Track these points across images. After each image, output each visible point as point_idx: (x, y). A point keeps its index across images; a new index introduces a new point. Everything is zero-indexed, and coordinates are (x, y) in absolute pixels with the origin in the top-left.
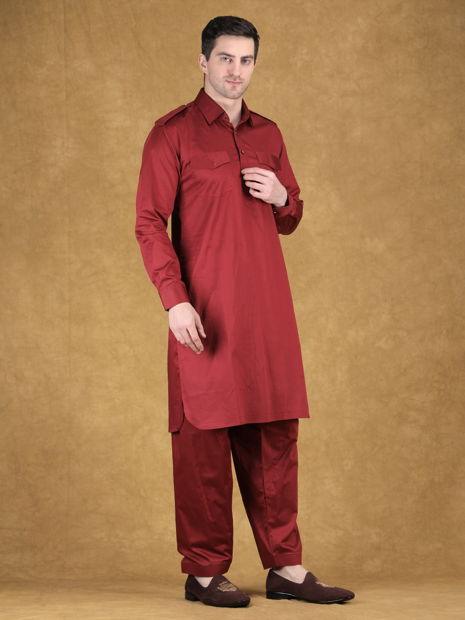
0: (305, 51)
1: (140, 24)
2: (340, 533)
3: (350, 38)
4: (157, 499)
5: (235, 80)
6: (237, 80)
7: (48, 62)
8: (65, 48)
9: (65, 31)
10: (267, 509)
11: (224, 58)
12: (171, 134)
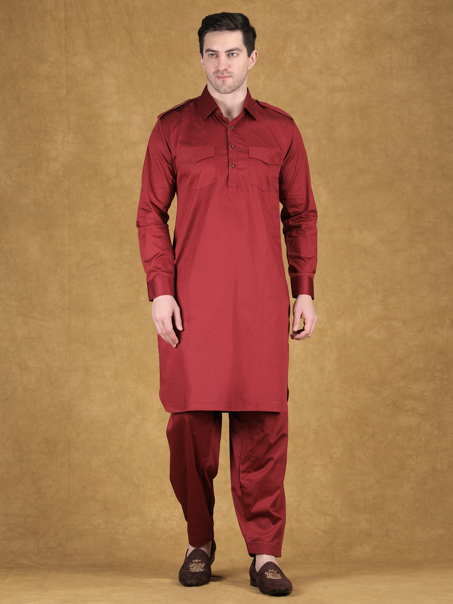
0: (294, 48)
1: (133, 22)
2: (329, 519)
3: (338, 35)
4: (149, 486)
5: (223, 75)
6: (224, 74)
7: (50, 59)
8: (65, 45)
9: (66, 28)
10: (243, 498)
11: (211, 54)
12: (164, 129)
